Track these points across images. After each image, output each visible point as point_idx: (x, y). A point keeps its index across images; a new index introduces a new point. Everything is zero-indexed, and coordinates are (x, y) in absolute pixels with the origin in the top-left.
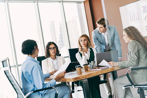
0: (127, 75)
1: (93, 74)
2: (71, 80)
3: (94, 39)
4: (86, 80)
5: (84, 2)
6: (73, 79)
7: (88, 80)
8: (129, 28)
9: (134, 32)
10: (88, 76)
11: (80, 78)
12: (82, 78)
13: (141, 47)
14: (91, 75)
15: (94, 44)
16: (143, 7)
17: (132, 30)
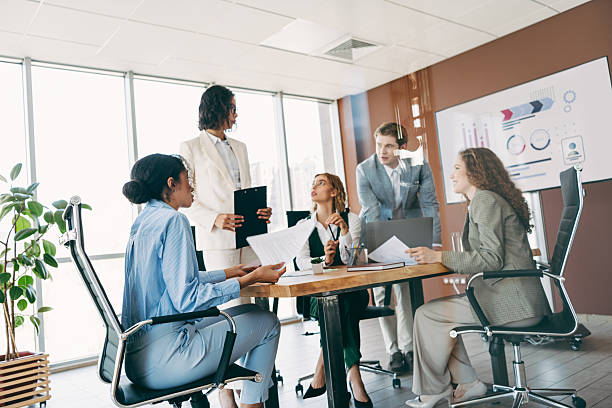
0: (470, 293)
1: (355, 279)
2: (285, 290)
3: (363, 186)
4: (335, 297)
5: (338, 101)
6: (290, 287)
7: (338, 297)
8: (477, 150)
9: (491, 165)
10: (342, 285)
11: (314, 289)
12: (322, 287)
13: (509, 212)
14: (351, 280)
15: (361, 200)
16: (503, 112)
17: (486, 158)
